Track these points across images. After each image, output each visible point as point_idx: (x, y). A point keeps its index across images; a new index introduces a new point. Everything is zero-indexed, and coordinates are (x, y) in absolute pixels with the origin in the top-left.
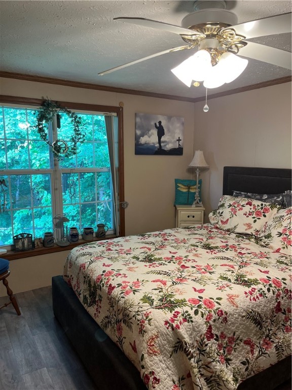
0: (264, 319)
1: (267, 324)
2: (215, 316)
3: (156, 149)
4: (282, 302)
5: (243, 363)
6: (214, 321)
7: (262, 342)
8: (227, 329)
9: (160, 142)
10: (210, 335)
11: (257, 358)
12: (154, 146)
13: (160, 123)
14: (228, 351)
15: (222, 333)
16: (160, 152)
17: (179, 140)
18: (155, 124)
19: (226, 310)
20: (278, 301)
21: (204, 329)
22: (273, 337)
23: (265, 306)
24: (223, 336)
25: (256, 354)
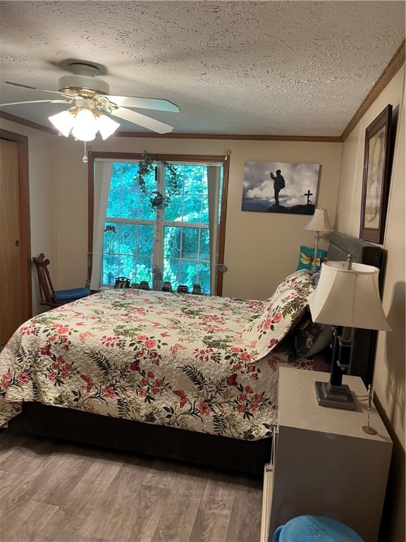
0: (113, 367)
1: (115, 374)
2: (57, 340)
3: (271, 205)
4: (143, 362)
5: (74, 393)
6: (56, 343)
7: (104, 387)
8: (67, 356)
9: (276, 196)
10: (46, 351)
11: (91, 397)
12: (267, 201)
13: (278, 172)
14: (63, 374)
15: (61, 357)
16: (277, 208)
17: (309, 194)
18: (272, 174)
19: (71, 341)
20: (138, 359)
21: (43, 345)
22: (119, 389)
23: (116, 355)
24: (61, 359)
25: (92, 393)
